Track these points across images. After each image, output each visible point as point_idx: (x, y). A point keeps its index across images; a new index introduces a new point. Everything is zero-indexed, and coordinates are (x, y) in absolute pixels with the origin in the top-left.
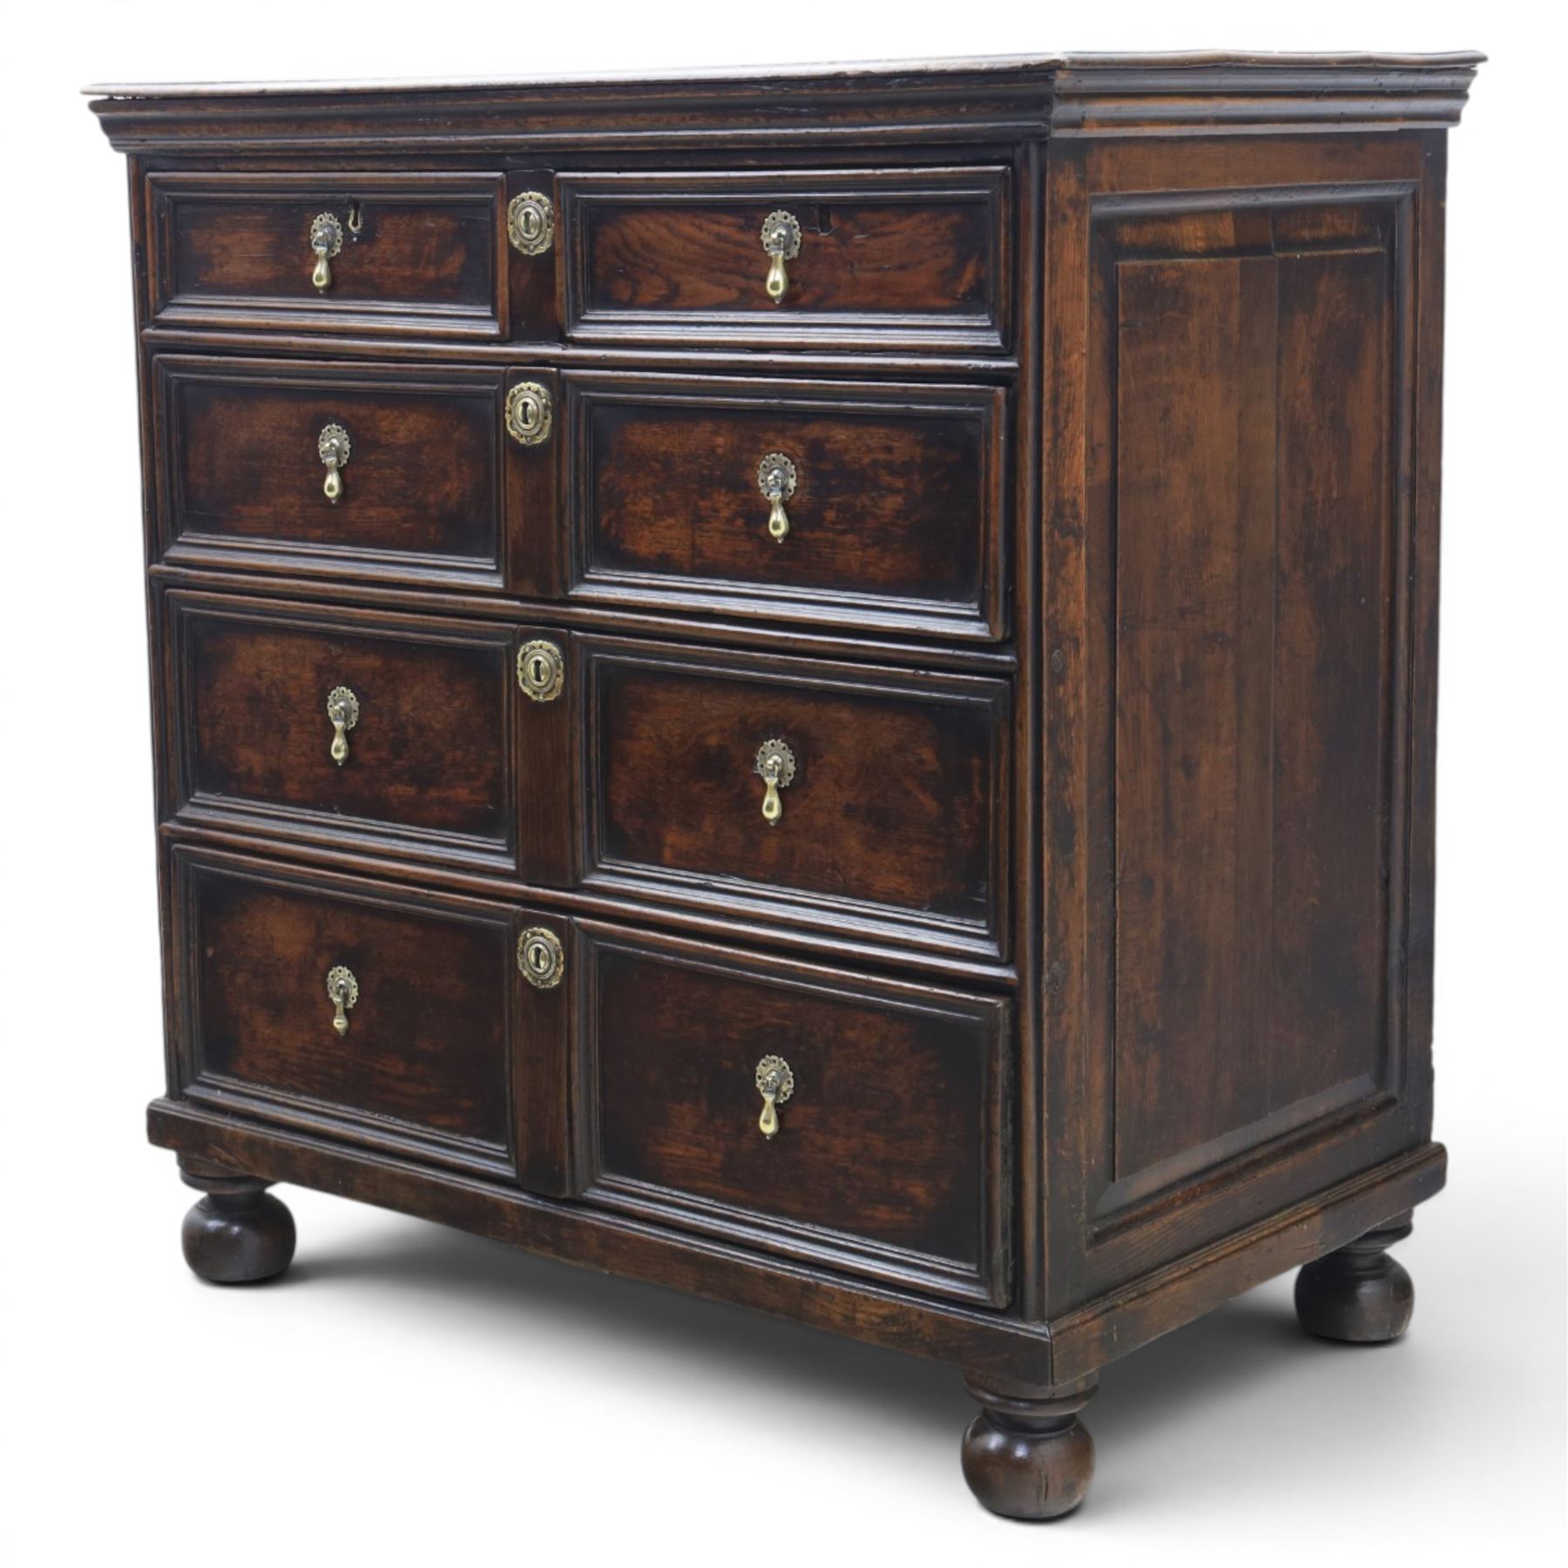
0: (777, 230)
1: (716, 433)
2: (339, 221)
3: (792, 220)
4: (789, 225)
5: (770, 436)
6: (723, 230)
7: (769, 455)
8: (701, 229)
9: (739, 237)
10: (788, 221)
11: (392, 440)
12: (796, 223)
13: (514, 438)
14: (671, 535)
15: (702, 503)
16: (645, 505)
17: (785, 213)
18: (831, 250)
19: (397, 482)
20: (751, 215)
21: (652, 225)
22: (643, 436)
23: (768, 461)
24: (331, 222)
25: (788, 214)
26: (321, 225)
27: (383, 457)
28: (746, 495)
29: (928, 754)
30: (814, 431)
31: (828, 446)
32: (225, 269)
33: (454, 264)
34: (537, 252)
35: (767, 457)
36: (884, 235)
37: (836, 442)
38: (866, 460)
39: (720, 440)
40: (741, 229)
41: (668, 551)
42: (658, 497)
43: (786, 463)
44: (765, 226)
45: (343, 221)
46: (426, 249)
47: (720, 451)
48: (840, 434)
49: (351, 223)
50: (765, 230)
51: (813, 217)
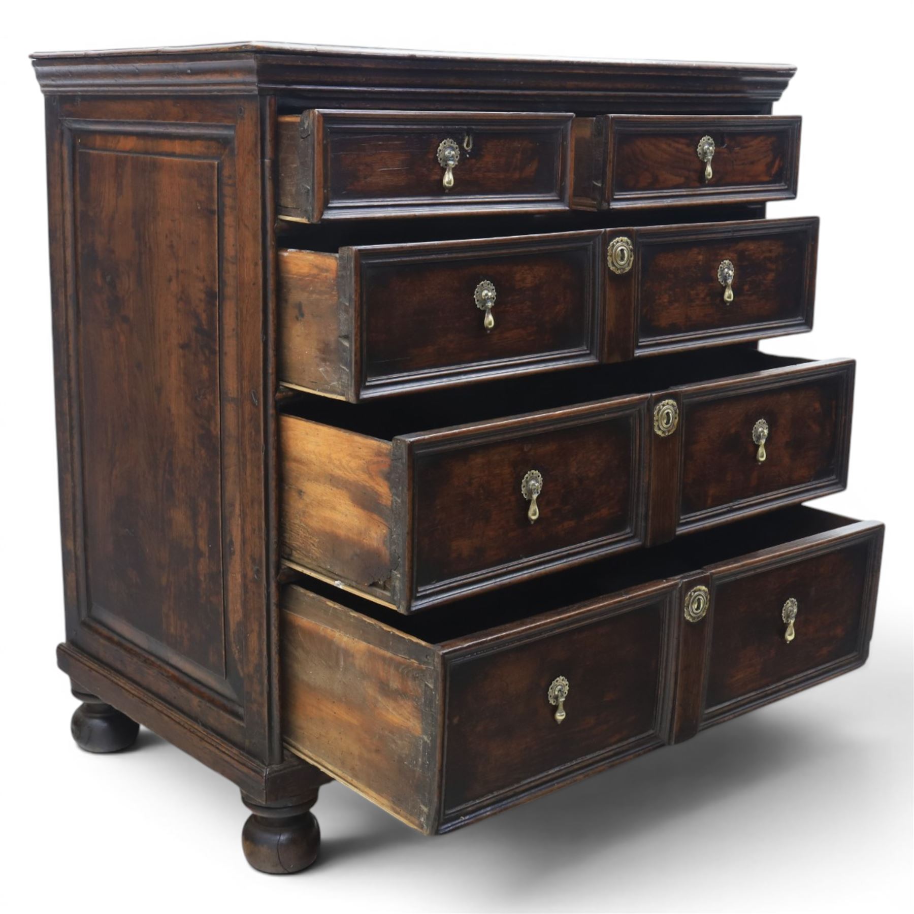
0: (707, 145)
1: (699, 254)
2: (457, 144)
3: (711, 141)
4: (710, 143)
5: (723, 252)
6: (680, 146)
7: (723, 261)
8: (670, 145)
9: (686, 150)
10: (710, 141)
11: (524, 285)
12: (713, 142)
13: (612, 271)
14: (676, 312)
15: (692, 292)
16: (665, 298)
17: (709, 137)
18: (725, 155)
19: (526, 311)
20: (693, 140)
21: (646, 144)
22: (664, 261)
23: (723, 264)
24: (452, 145)
25: (710, 138)
26: (444, 147)
27: (517, 297)
28: (711, 284)
29: (817, 405)
30: (741, 246)
31: (747, 253)
32: (368, 180)
33: (531, 169)
35: (722, 263)
36: (746, 147)
37: (750, 250)
38: (762, 257)
39: (700, 257)
40: (688, 145)
41: (675, 321)
42: (671, 293)
43: (730, 264)
44: (700, 144)
45: (460, 144)
46: (514, 161)
47: (700, 263)
48: (752, 246)
49: (465, 145)
50: (700, 146)
51: (719, 139)
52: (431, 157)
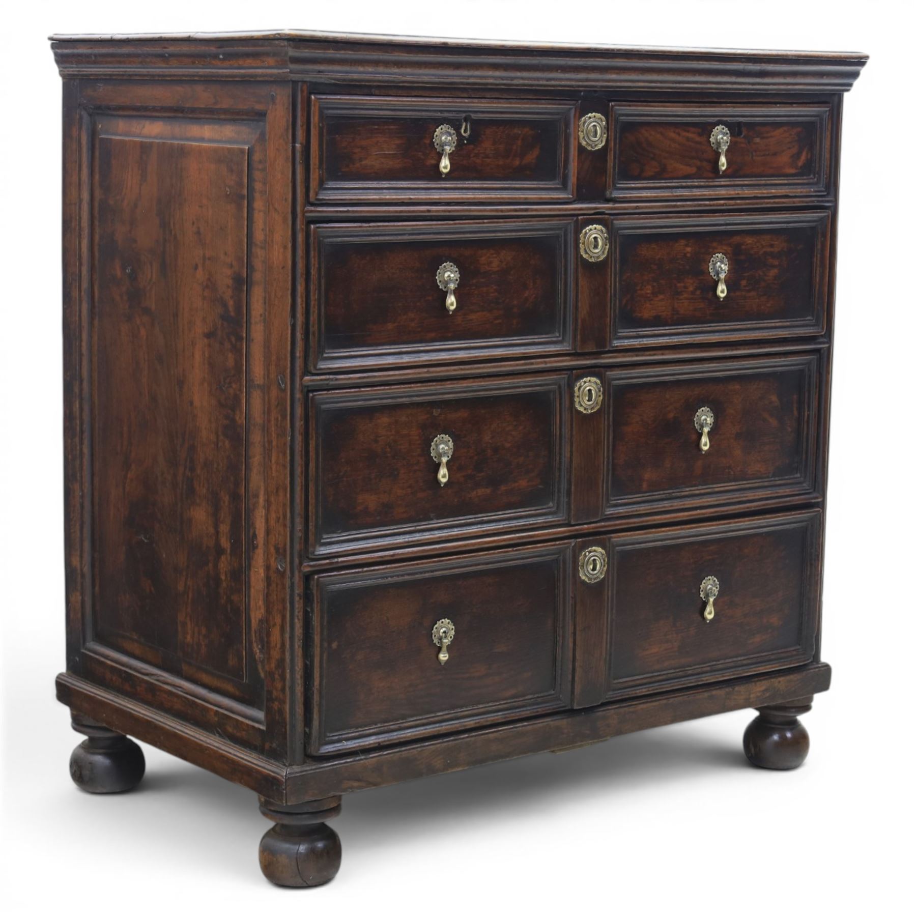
0: (721, 136)
1: (687, 245)
2: (454, 130)
3: (726, 130)
4: (724, 133)
5: (715, 244)
6: (690, 135)
7: (715, 254)
8: (679, 134)
9: (698, 139)
10: (724, 131)
11: (490, 269)
12: (728, 132)
13: (585, 259)
14: (661, 305)
15: (679, 285)
16: (648, 290)
17: (723, 126)
18: (743, 145)
19: (492, 295)
20: (706, 129)
21: (653, 133)
22: (646, 251)
23: (715, 258)
24: (449, 130)
25: (725, 127)
26: (441, 133)
27: (483, 280)
28: (702, 278)
30: (737, 239)
31: (743, 247)
32: (363, 162)
33: (532, 157)
34: (597, 148)
35: (714, 256)
36: (767, 138)
37: (747, 244)
38: (761, 252)
39: (689, 249)
40: (700, 135)
41: (660, 314)
42: (655, 284)
43: (723, 258)
44: (713, 133)
45: (457, 130)
46: (515, 147)
47: (688, 255)
48: (749, 240)
49: (462, 131)
50: (713, 135)
51: (735, 129)
52: (427, 142)
